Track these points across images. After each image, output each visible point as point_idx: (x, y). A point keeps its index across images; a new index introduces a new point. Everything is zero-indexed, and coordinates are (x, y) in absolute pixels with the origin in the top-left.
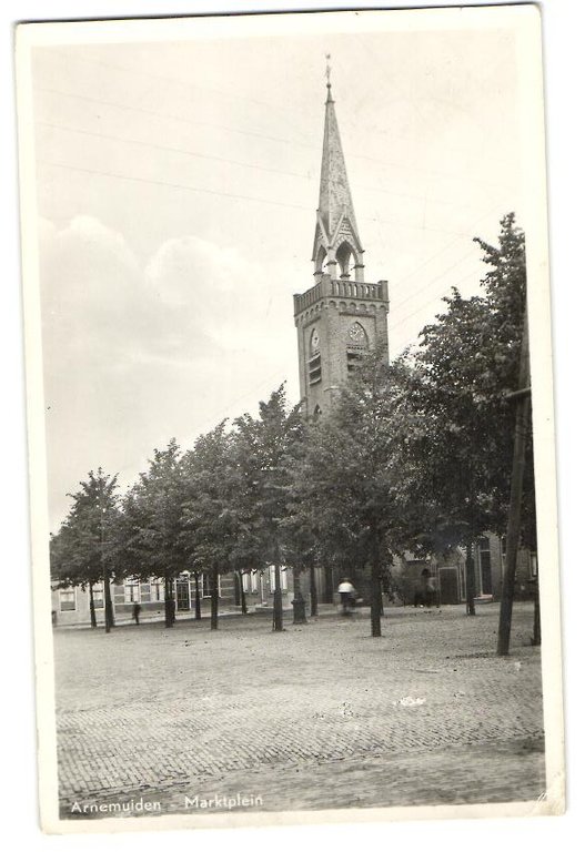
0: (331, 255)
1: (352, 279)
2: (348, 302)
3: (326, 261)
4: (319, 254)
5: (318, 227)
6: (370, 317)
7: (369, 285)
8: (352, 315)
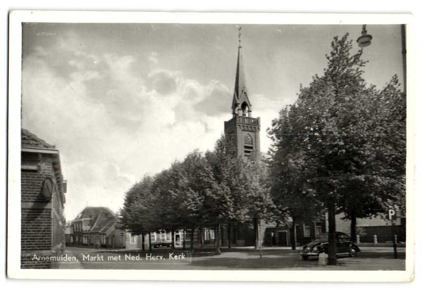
0: (240, 106)
1: (247, 116)
2: (245, 125)
3: (237, 109)
4: (235, 105)
5: (234, 95)
6: (253, 132)
7: (253, 119)
8: (246, 131)
